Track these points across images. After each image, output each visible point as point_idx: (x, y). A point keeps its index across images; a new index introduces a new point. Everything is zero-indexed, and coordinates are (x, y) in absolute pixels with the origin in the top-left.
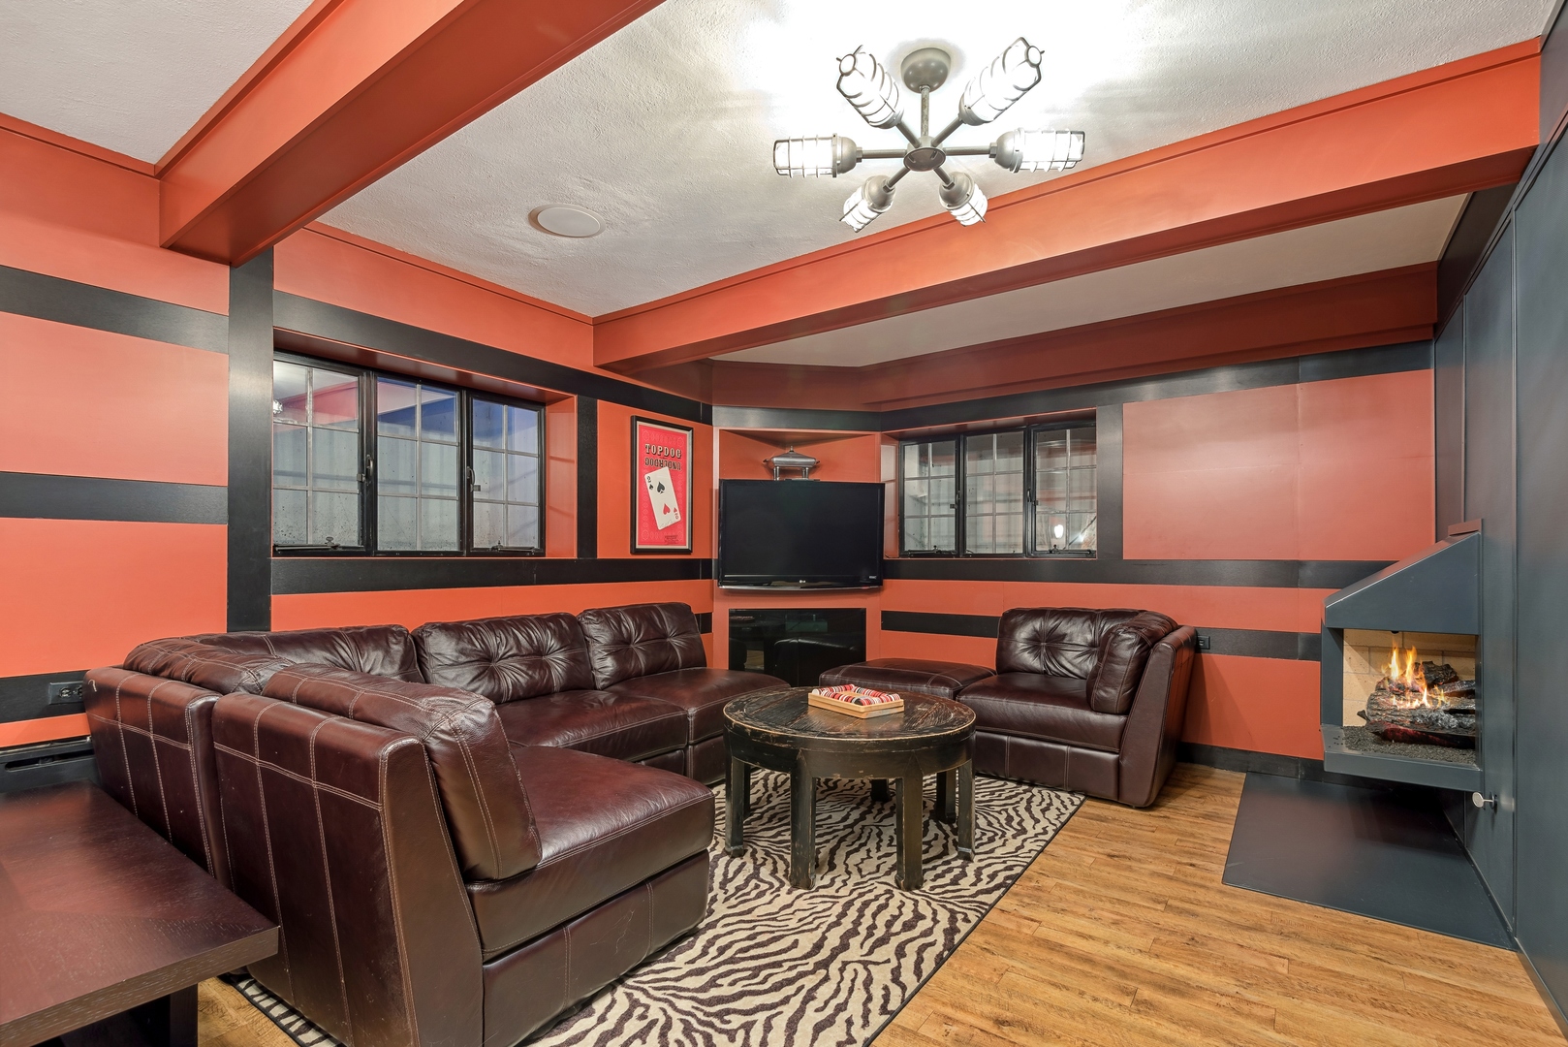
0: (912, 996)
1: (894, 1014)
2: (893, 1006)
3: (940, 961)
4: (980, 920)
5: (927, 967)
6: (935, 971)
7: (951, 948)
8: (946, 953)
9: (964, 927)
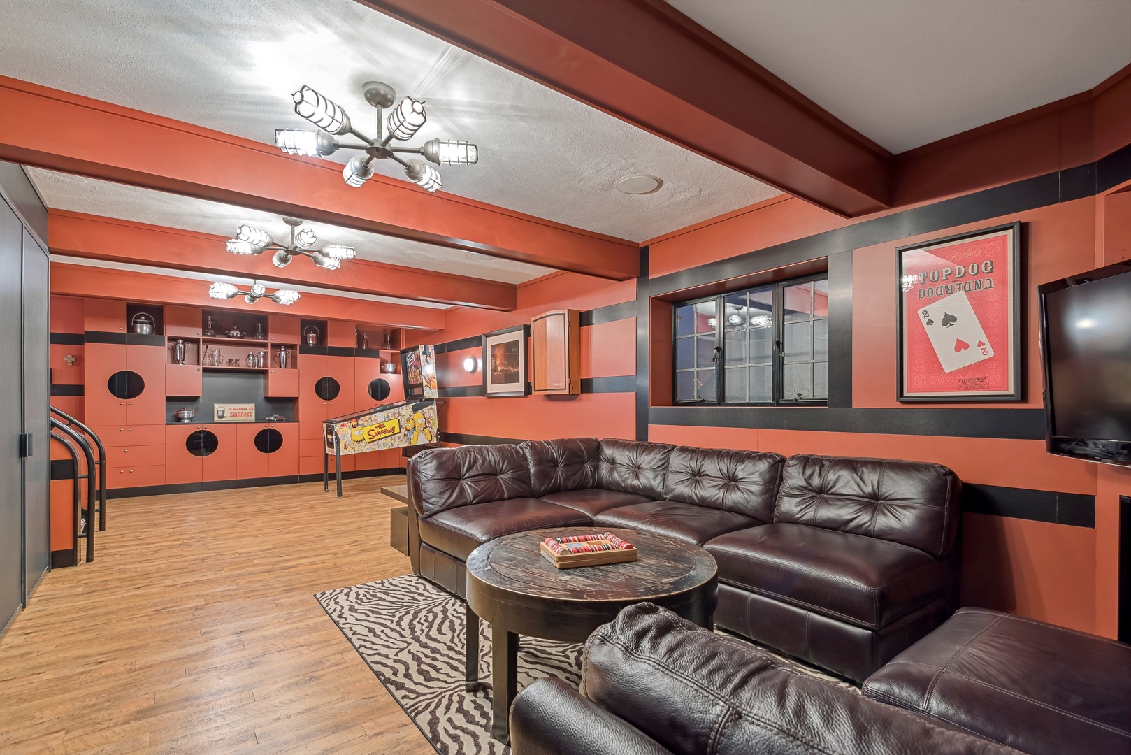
0: (363, 658)
1: (357, 650)
2: (362, 650)
3: (378, 674)
4: (402, 706)
5: (378, 668)
6: (373, 670)
7: (386, 682)
8: (383, 678)
9: (399, 694)
